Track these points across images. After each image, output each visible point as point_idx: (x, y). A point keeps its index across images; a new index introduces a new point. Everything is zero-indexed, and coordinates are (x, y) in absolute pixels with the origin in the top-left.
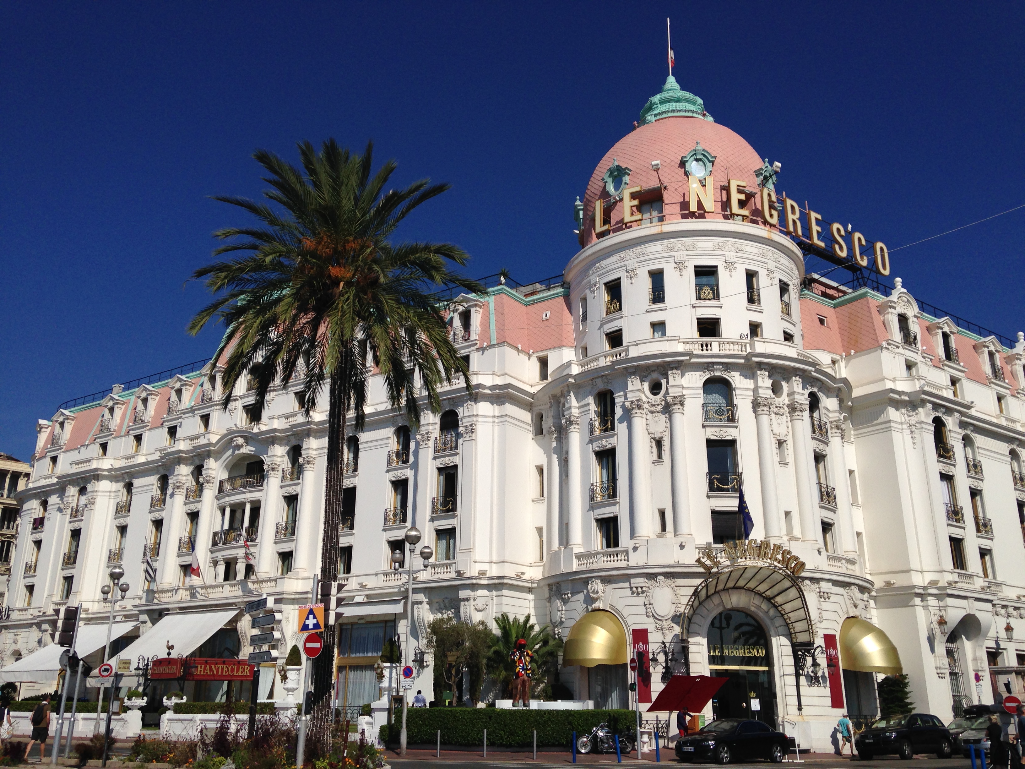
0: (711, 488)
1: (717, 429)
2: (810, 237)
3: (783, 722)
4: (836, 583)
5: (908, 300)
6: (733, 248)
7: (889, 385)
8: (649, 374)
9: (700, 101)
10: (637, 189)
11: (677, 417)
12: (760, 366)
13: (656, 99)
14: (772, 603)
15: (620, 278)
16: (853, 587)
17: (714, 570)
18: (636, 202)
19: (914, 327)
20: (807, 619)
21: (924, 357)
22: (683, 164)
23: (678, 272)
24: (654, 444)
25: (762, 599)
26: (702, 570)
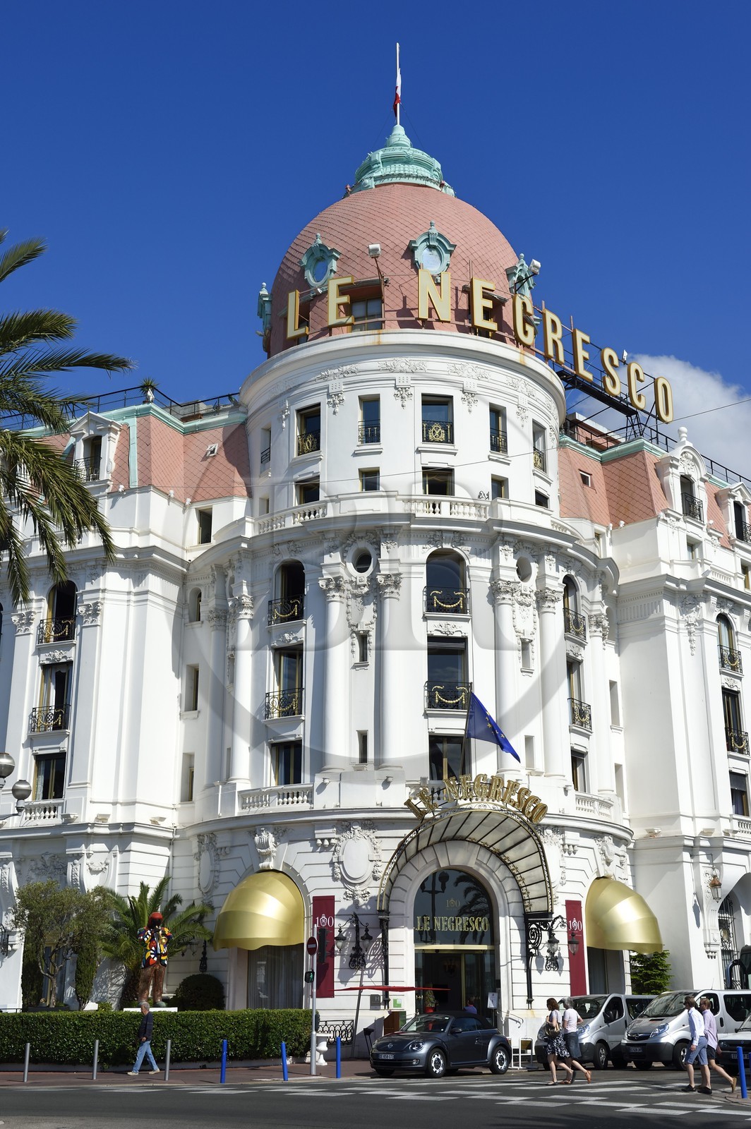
0: (431, 704)
1: (443, 623)
2: (575, 365)
3: (507, 1020)
4: (585, 833)
5: (694, 457)
6: (473, 374)
7: (665, 570)
8: (355, 541)
9: (437, 165)
10: (348, 280)
11: (388, 604)
12: (503, 538)
13: (379, 155)
14: (501, 859)
15: (319, 405)
16: (606, 838)
17: (429, 815)
18: (345, 299)
19: (701, 494)
20: (546, 880)
21: (710, 534)
22: (410, 252)
23: (399, 402)
24: (356, 642)
25: (488, 855)
26: (412, 815)
